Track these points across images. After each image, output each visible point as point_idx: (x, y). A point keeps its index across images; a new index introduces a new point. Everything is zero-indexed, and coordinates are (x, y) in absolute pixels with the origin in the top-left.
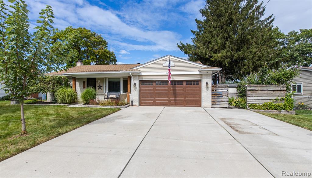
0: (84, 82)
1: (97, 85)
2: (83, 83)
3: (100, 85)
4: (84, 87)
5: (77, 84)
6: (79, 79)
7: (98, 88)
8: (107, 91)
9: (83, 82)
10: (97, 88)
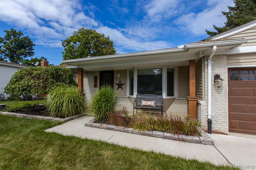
0: (96, 78)
1: (116, 81)
2: (93, 80)
3: (120, 82)
4: (96, 86)
5: (86, 80)
6: (88, 73)
7: (118, 86)
8: (135, 93)
9: (94, 77)
10: (116, 87)
